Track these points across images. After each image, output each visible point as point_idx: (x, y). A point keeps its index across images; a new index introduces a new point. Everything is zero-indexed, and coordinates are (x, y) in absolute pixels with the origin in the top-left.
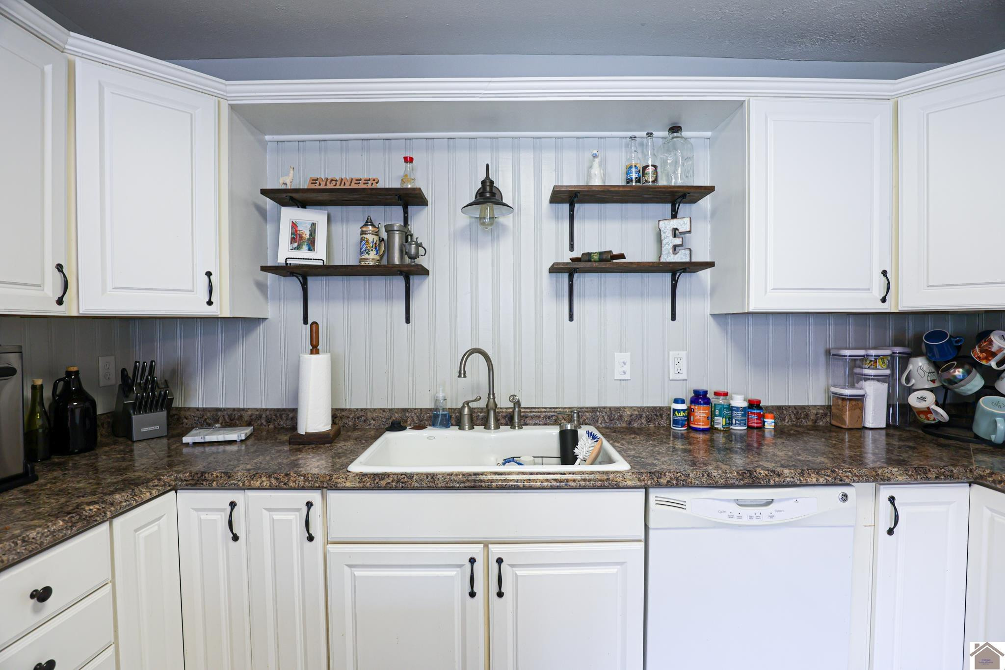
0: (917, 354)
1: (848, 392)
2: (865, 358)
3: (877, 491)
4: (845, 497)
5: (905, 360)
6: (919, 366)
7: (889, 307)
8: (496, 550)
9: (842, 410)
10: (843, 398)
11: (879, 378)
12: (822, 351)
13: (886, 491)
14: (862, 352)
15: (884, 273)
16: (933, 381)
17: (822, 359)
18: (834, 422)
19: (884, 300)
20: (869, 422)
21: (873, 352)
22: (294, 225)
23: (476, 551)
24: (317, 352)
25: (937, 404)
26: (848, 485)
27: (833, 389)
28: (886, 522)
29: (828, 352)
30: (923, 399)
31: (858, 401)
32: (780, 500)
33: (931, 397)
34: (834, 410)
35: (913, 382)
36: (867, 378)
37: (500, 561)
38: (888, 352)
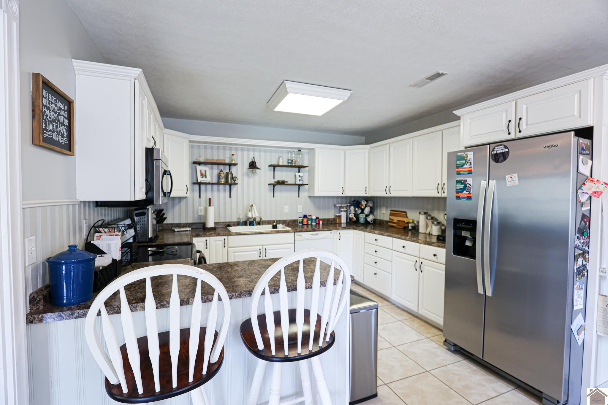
0: (352, 205)
1: (338, 214)
2: (342, 206)
3: (337, 232)
4: (331, 233)
5: (349, 207)
6: (352, 208)
8: (265, 247)
9: (337, 219)
10: (337, 216)
11: (345, 211)
12: (333, 205)
13: (339, 231)
14: (340, 205)
15: (343, 188)
16: (354, 211)
17: (333, 207)
18: (335, 222)
19: (343, 194)
20: (342, 222)
22: (201, 171)
23: (261, 247)
24: (210, 206)
25: (354, 216)
26: (332, 230)
27: (335, 214)
28: (338, 238)
30: (352, 215)
31: (340, 217)
32: (321, 234)
34: (335, 219)
35: (351, 212)
36: (342, 211)
37: (266, 249)
38: (346, 205)
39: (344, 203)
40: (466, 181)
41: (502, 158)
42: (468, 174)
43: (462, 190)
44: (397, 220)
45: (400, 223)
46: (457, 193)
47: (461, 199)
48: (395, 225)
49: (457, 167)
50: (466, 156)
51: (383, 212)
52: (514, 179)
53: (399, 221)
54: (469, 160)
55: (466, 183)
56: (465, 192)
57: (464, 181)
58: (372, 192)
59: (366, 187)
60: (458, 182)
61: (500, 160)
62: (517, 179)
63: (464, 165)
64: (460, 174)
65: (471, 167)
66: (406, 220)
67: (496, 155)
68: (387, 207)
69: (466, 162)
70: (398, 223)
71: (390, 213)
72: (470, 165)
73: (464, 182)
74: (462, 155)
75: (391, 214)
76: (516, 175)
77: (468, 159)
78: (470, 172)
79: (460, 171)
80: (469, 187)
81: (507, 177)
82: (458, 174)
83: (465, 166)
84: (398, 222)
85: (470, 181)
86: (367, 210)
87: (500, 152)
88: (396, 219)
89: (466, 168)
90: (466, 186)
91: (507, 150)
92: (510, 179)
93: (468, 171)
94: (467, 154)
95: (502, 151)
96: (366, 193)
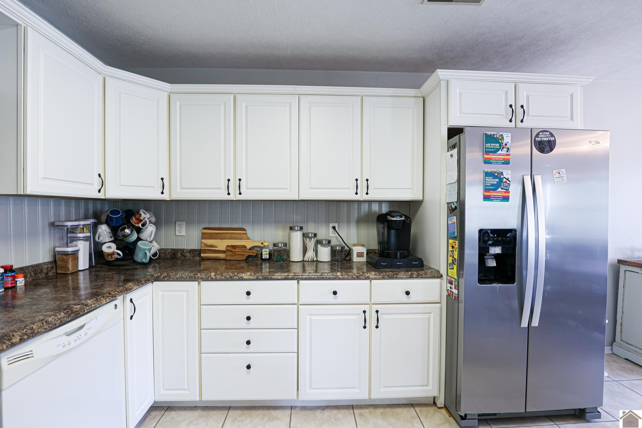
0: (102, 223)
1: (70, 249)
2: (76, 227)
5: (95, 227)
6: (104, 230)
7: (101, 196)
9: (66, 262)
10: (66, 254)
11: (86, 239)
12: (47, 224)
13: (129, 296)
14: (75, 223)
15: (100, 175)
16: (111, 237)
17: (47, 229)
18: (59, 271)
19: (99, 191)
21: (82, 223)
25: (117, 249)
27: (58, 249)
28: (129, 314)
29: (52, 225)
30: (110, 247)
33: (114, 246)
34: (59, 263)
35: (101, 238)
36: (79, 239)
38: (89, 222)
40: (502, 174)
41: (548, 148)
42: (503, 163)
43: (495, 187)
44: (227, 246)
45: (237, 250)
46: (486, 190)
47: (492, 200)
48: (222, 256)
49: (487, 153)
50: (501, 138)
51: (177, 234)
52: (562, 175)
53: (234, 247)
54: (506, 145)
55: (502, 177)
56: (500, 189)
57: (498, 173)
58: (179, 190)
59: (162, 179)
60: (487, 174)
61: (546, 150)
62: (565, 176)
63: (498, 150)
64: (491, 163)
65: (509, 155)
66: (249, 245)
67: (541, 143)
68: (189, 222)
69: (501, 147)
70: (231, 251)
71: (203, 234)
72: (507, 151)
73: (498, 176)
74: (494, 135)
75: (204, 236)
76: (564, 170)
77: (505, 142)
78: (506, 162)
79: (491, 159)
80: (506, 182)
81: (555, 172)
82: (485, 163)
83: (500, 152)
84: (229, 249)
85: (507, 174)
86: (150, 230)
87: (545, 139)
88: (222, 245)
89: (500, 155)
90: (501, 181)
91: (553, 138)
92: (557, 175)
93: (504, 159)
94: (502, 135)
95: (547, 139)
96: (162, 193)
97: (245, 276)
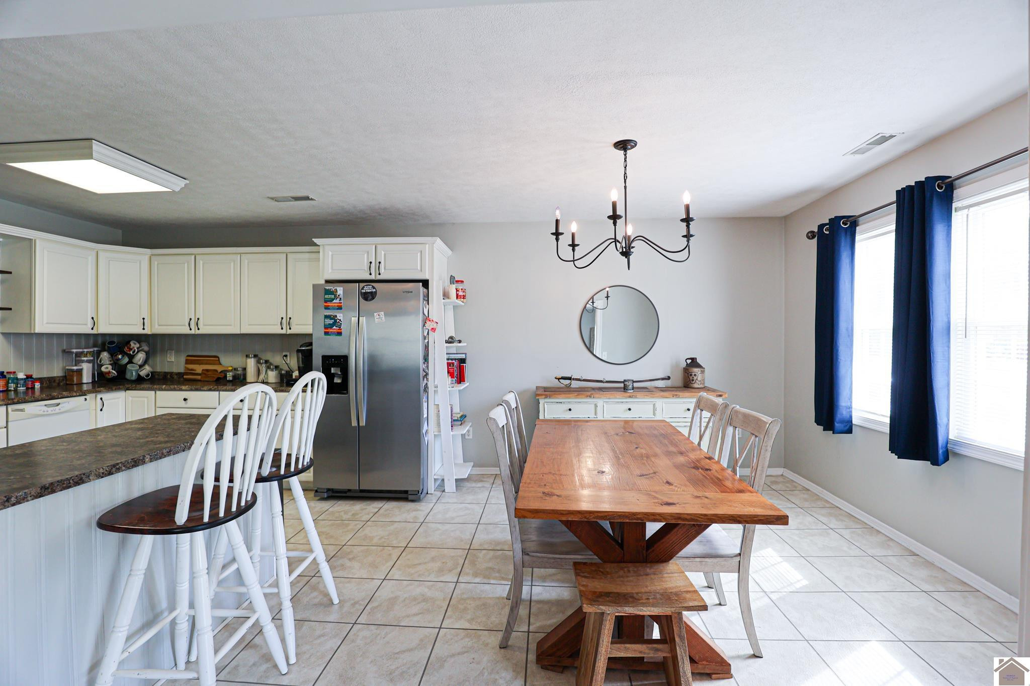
0: (104, 350)
1: (75, 368)
2: (82, 353)
3: (96, 397)
4: (86, 399)
5: (98, 354)
6: (105, 355)
7: (94, 332)
9: (73, 376)
10: (72, 371)
11: (88, 361)
12: (60, 351)
13: (99, 396)
14: (81, 350)
15: (93, 318)
16: (111, 361)
17: (61, 354)
18: (67, 383)
19: (92, 329)
20: (84, 381)
21: (86, 350)
25: (112, 369)
26: (86, 395)
27: (67, 368)
28: (99, 406)
29: (64, 351)
30: (107, 368)
31: (80, 372)
32: (63, 403)
33: (110, 367)
34: (68, 377)
35: (103, 362)
36: (83, 361)
38: (92, 350)
39: (83, 347)
40: (336, 316)
41: (370, 297)
42: (337, 309)
43: (331, 326)
44: (203, 370)
45: (209, 373)
46: (326, 328)
47: (330, 335)
48: (199, 377)
49: (326, 302)
50: (335, 291)
51: (169, 360)
52: (381, 316)
53: (207, 370)
54: (339, 296)
55: (336, 318)
56: (335, 327)
57: (334, 316)
58: (157, 326)
59: (144, 319)
60: (326, 317)
61: (369, 299)
62: (383, 317)
63: (333, 299)
64: (329, 309)
65: (341, 303)
66: (219, 369)
67: (366, 293)
68: (178, 351)
69: (336, 298)
70: (205, 374)
71: (186, 360)
72: (340, 301)
73: (334, 318)
74: (331, 289)
75: (187, 362)
76: (383, 313)
77: (338, 294)
78: (340, 308)
79: (329, 306)
80: (339, 322)
81: (375, 314)
82: (325, 309)
83: (335, 301)
84: (204, 372)
85: (340, 316)
86: (140, 357)
87: (368, 291)
88: (199, 369)
89: (335, 303)
90: (335, 321)
91: (375, 290)
92: (378, 317)
93: (338, 306)
94: (336, 289)
95: (370, 291)
96: (144, 329)
97: (184, 388)
